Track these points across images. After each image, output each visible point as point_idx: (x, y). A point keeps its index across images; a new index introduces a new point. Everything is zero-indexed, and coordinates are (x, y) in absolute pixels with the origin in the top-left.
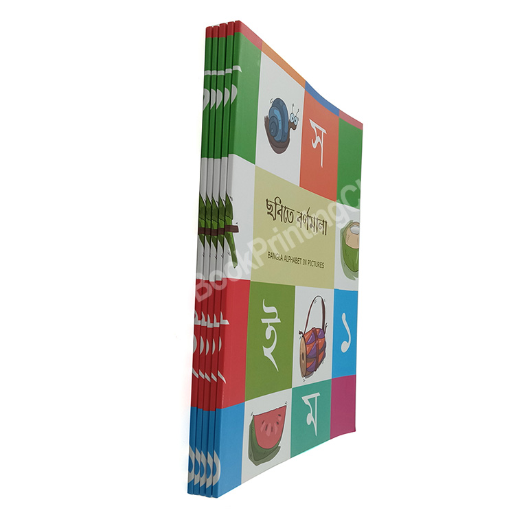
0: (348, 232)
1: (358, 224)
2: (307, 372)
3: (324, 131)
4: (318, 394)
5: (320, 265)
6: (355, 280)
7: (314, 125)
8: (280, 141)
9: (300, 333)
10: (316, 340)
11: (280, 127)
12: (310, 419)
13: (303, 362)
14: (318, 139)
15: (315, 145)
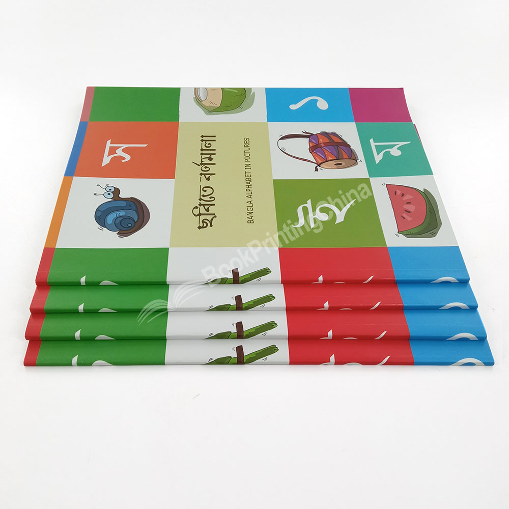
0: (206, 103)
1: (196, 90)
2: (352, 158)
3: (109, 144)
4: (372, 141)
5: (247, 143)
6: (254, 93)
7: (106, 160)
8: (137, 212)
9: (317, 170)
10: (321, 147)
11: (122, 213)
12: (395, 152)
13: (343, 164)
14: (119, 153)
15: (128, 158)
